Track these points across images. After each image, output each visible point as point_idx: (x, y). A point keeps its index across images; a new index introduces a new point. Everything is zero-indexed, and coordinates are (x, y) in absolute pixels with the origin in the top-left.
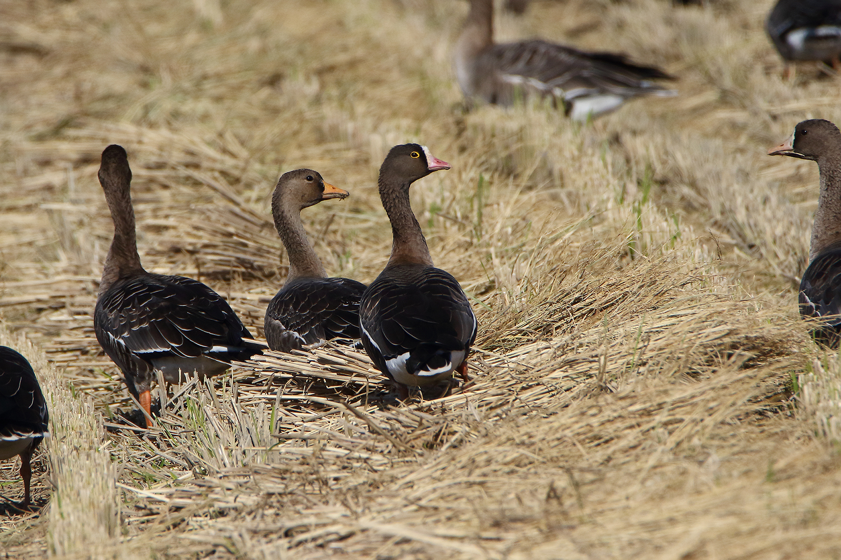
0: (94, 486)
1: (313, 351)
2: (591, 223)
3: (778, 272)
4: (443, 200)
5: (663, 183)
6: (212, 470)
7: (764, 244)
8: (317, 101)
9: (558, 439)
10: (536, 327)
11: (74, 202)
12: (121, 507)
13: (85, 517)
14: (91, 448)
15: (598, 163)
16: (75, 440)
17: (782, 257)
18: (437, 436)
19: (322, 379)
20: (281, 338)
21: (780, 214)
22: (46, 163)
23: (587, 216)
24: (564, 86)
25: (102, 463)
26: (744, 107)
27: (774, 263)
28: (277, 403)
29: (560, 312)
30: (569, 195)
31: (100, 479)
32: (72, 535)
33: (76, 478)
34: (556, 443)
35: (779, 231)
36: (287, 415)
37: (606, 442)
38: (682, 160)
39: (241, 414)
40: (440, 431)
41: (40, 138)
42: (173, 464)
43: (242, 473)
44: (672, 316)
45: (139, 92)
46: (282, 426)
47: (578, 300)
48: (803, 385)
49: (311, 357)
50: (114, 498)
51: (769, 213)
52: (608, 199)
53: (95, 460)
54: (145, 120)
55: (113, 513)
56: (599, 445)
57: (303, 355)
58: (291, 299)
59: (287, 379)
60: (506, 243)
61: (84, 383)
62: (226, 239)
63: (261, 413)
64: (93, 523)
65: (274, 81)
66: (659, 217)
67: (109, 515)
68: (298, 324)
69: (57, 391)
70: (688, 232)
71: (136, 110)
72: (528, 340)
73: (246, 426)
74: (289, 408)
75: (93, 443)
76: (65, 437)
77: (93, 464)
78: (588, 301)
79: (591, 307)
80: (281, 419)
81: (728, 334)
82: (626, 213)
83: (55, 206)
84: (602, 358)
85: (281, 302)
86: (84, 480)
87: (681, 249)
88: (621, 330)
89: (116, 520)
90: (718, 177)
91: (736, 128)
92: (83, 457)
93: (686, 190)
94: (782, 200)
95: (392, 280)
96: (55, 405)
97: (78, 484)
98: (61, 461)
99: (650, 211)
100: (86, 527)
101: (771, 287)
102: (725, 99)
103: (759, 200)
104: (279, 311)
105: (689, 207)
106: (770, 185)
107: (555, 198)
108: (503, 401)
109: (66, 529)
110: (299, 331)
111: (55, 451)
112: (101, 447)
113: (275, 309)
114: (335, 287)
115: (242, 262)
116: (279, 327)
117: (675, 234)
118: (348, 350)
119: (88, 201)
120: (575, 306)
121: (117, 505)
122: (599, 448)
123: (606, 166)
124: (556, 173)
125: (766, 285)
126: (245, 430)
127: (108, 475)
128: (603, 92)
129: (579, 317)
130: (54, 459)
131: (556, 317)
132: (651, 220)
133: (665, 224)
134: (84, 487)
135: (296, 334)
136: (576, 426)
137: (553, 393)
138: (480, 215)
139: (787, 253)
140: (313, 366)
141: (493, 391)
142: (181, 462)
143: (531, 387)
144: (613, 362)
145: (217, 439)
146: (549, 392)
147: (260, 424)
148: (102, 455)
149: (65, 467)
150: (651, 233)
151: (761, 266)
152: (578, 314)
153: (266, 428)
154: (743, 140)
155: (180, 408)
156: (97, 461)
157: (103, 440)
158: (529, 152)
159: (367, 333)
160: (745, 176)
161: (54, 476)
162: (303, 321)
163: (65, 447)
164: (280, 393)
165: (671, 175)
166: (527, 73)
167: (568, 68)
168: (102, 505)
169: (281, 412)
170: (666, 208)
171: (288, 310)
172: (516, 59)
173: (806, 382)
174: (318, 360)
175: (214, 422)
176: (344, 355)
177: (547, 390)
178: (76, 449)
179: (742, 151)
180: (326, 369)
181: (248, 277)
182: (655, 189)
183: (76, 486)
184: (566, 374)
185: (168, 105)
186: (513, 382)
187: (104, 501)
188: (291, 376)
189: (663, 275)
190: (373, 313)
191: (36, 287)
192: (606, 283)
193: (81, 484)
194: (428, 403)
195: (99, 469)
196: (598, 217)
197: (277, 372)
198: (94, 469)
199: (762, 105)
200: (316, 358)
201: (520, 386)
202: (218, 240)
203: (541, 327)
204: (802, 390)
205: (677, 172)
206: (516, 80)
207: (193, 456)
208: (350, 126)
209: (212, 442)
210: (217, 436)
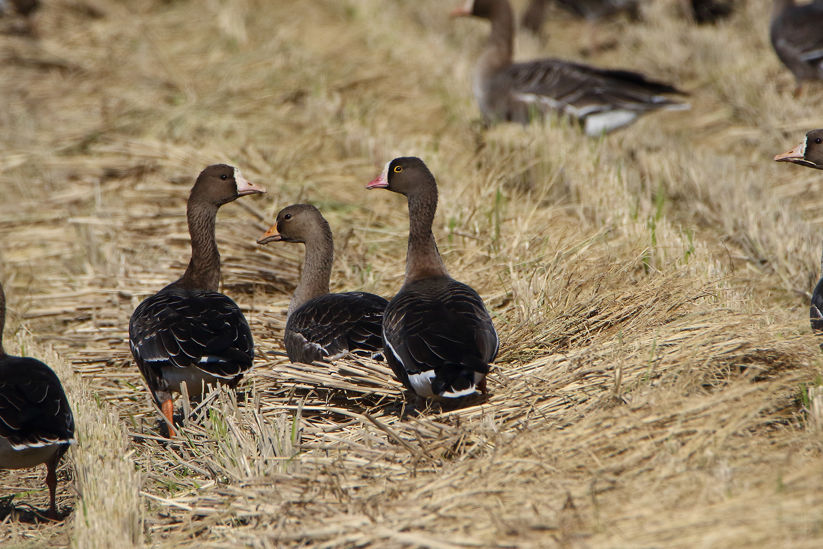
0: (118, 495)
1: (334, 363)
2: (606, 238)
3: (789, 287)
4: (462, 215)
5: (676, 199)
6: (234, 480)
7: (776, 260)
8: (339, 117)
9: (574, 450)
10: (553, 339)
11: (101, 216)
12: (145, 516)
13: (109, 525)
14: (115, 457)
15: (613, 178)
16: (100, 450)
17: (793, 272)
18: (455, 446)
19: (343, 390)
20: (303, 351)
21: (791, 230)
22: (74, 177)
23: (602, 230)
24: (577, 103)
25: (126, 472)
26: (756, 125)
27: (785, 278)
28: (299, 414)
29: (576, 325)
30: (586, 210)
31: (125, 488)
32: (97, 543)
33: (101, 486)
34: (572, 454)
35: (790, 247)
36: (308, 426)
37: (621, 453)
38: (696, 176)
39: (263, 424)
40: (458, 441)
41: (68, 153)
42: (196, 474)
43: (264, 482)
44: (686, 330)
45: (163, 107)
46: (303, 436)
47: (594, 314)
48: (813, 397)
49: (331, 368)
50: (138, 506)
51: (780, 229)
52: (623, 215)
53: (119, 469)
54: (169, 136)
55: (137, 521)
56: (613, 456)
57: (324, 367)
58: (313, 311)
59: (307, 391)
60: (523, 257)
61: (109, 393)
62: (249, 253)
63: (283, 423)
64: (117, 531)
65: (297, 98)
66: (672, 232)
67: (133, 523)
68: (320, 336)
69: (82, 401)
70: (701, 247)
71: (161, 127)
72: (545, 353)
73: (268, 436)
74: (309, 418)
75: (117, 452)
76: (90, 446)
77: (118, 472)
78: (603, 314)
79: (606, 320)
80: (302, 430)
81: (739, 348)
82: (641, 228)
83: (81, 220)
84: (618, 371)
85: (303, 316)
86: (108, 488)
87: (694, 264)
88: (636, 344)
89: (139, 528)
90: (731, 193)
91: (748, 145)
92: (108, 466)
93: (700, 207)
94: (793, 217)
95: (418, 295)
96: (80, 415)
97: (103, 492)
98: (86, 470)
99: (664, 228)
100: (110, 535)
101: (783, 301)
102: (738, 117)
103: (771, 216)
104: (301, 324)
105: (703, 223)
106: (782, 202)
107: (571, 213)
108: (520, 412)
109: (91, 537)
110: (322, 343)
111: (81, 460)
112: (126, 457)
113: (296, 323)
114: (356, 299)
115: (265, 275)
116: (301, 339)
117: (688, 249)
118: (369, 362)
119: (115, 215)
120: (590, 319)
121: (140, 513)
122: (613, 459)
123: (621, 181)
124: (573, 189)
125: (778, 300)
126: (267, 440)
127: (132, 484)
128: (615, 108)
129: (594, 330)
130: (79, 468)
131: (572, 330)
132: (665, 236)
133: (678, 240)
134: (108, 495)
135: (318, 346)
136: (592, 438)
137: (570, 404)
138: (498, 230)
139: (799, 268)
140: (334, 378)
141: (510, 402)
142: (203, 471)
143: (547, 399)
144: (628, 375)
145: (240, 449)
146: (565, 403)
147: (282, 434)
148: (127, 464)
149: (90, 476)
150: (665, 248)
151: (773, 281)
152: (594, 327)
153: (288, 438)
154: (755, 157)
155: (203, 418)
156: (122, 470)
157: (127, 449)
158: (546, 168)
159: (391, 346)
160: (757, 192)
161: (79, 485)
162: (325, 332)
163: (90, 456)
164: (301, 405)
165: (684, 192)
166: (541, 91)
167: (581, 85)
168: (126, 514)
169: (302, 422)
170: (679, 223)
171: (310, 322)
172: (530, 78)
173: (816, 395)
174: (339, 371)
175: (236, 433)
176: (365, 367)
177: (563, 402)
178: (101, 458)
179: (755, 167)
180: (347, 380)
181: (270, 291)
182: (668, 205)
183: (101, 495)
184: (582, 386)
185: (193, 121)
186: (529, 394)
187: (128, 510)
188: (312, 387)
189: (676, 289)
190: (398, 327)
191: (63, 299)
192: (622, 297)
193: (105, 493)
194: (447, 414)
195: (123, 478)
196: (614, 232)
197: (299, 383)
198: (119, 478)
199: (774, 122)
200: (336, 369)
201: (536, 398)
202: (241, 254)
203: (557, 340)
204: (812, 403)
205: (692, 189)
206: (529, 98)
207: (216, 465)
208: (371, 142)
209: (235, 451)
210: (240, 446)
